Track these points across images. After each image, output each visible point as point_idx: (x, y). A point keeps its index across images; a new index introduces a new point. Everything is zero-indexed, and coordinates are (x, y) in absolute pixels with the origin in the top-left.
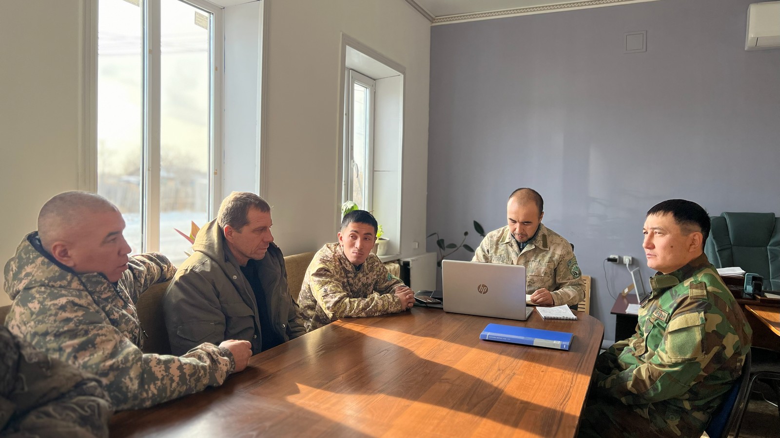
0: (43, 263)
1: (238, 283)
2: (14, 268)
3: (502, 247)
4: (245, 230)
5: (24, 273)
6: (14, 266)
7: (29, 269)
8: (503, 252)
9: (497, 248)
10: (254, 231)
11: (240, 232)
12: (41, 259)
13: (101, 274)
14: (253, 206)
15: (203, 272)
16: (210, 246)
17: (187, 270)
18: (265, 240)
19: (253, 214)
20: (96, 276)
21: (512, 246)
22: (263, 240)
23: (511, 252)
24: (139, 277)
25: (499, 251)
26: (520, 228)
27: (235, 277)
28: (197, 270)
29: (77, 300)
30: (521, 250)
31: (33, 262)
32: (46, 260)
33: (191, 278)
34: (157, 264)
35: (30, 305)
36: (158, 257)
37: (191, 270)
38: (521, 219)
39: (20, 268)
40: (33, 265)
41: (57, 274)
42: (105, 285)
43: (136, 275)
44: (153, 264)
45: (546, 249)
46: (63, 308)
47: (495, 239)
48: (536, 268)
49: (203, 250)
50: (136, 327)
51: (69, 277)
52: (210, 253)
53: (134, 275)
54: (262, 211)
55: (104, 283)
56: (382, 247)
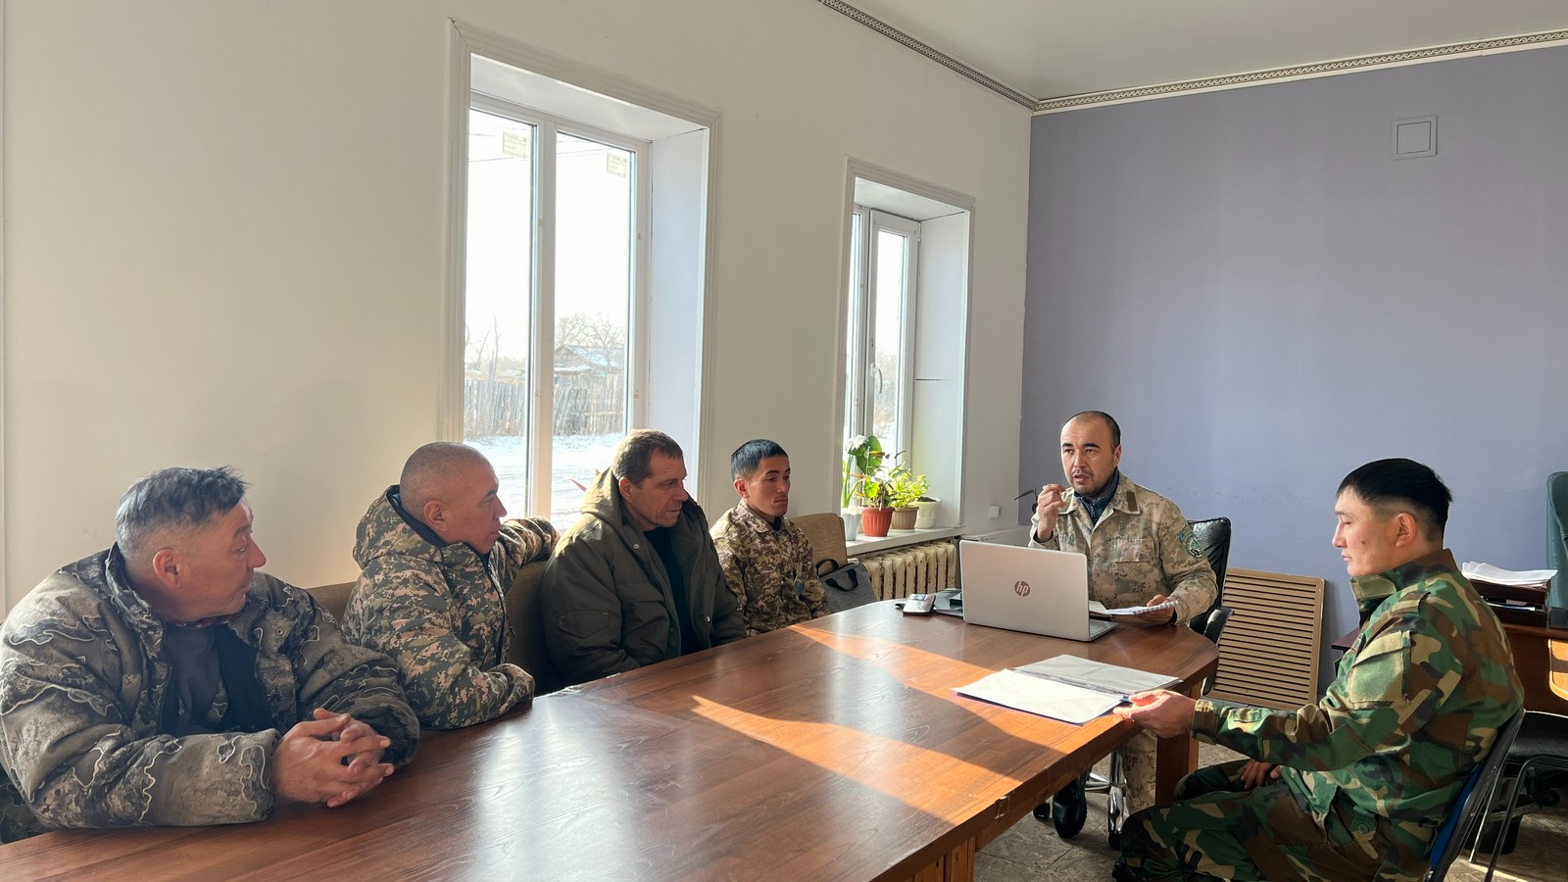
0: (404, 531)
1: (640, 554)
2: (371, 533)
4: (648, 483)
5: (382, 541)
6: (371, 530)
7: (388, 536)
10: (660, 485)
11: (640, 487)
12: (403, 525)
13: (467, 544)
14: (657, 450)
15: (591, 540)
16: (601, 505)
17: (571, 538)
18: (676, 498)
19: (657, 462)
20: (461, 547)
22: (672, 498)
24: (513, 552)
27: (636, 546)
28: (585, 538)
29: (422, 574)
30: (1094, 521)
31: (393, 529)
32: (408, 527)
33: (578, 547)
34: (538, 533)
35: (377, 577)
36: (540, 523)
37: (578, 538)
39: (379, 534)
40: (394, 532)
41: (419, 545)
42: (473, 559)
43: (511, 550)
44: (531, 533)
45: (1135, 513)
46: (404, 582)
48: (1124, 549)
49: (593, 510)
50: (497, 620)
51: (432, 550)
52: (602, 513)
53: (506, 548)
54: (670, 456)
55: (471, 556)
56: (926, 514)
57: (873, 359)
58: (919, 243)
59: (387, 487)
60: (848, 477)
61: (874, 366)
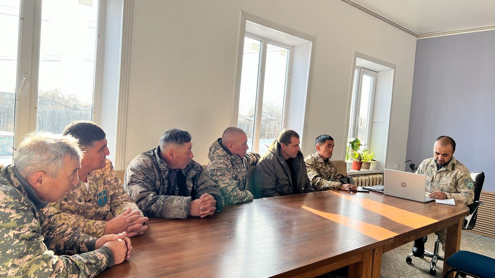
0: (222, 150)
1: (283, 165)
2: (213, 150)
3: (429, 168)
4: (290, 145)
5: (216, 152)
7: (217, 151)
8: (429, 170)
9: (426, 168)
10: (293, 146)
11: (288, 146)
12: (221, 148)
13: (238, 155)
14: (293, 136)
15: (269, 159)
16: (274, 149)
17: (264, 158)
18: (297, 150)
19: (293, 139)
20: (236, 155)
21: (434, 167)
23: (434, 171)
24: (249, 160)
25: (427, 170)
26: (441, 157)
27: (282, 162)
29: (225, 162)
30: (438, 169)
31: (219, 149)
32: (223, 149)
33: (266, 161)
34: (256, 156)
35: (213, 161)
37: (266, 158)
38: (443, 153)
39: (215, 150)
40: (219, 150)
41: (225, 154)
44: (254, 157)
45: (453, 171)
46: (221, 163)
47: (426, 163)
48: (445, 180)
49: (272, 151)
50: (244, 176)
51: (229, 156)
52: (274, 152)
53: (247, 159)
54: (297, 138)
55: (238, 158)
56: (374, 165)
57: (359, 115)
58: (376, 79)
59: (218, 138)
60: (348, 151)
61: (359, 117)
